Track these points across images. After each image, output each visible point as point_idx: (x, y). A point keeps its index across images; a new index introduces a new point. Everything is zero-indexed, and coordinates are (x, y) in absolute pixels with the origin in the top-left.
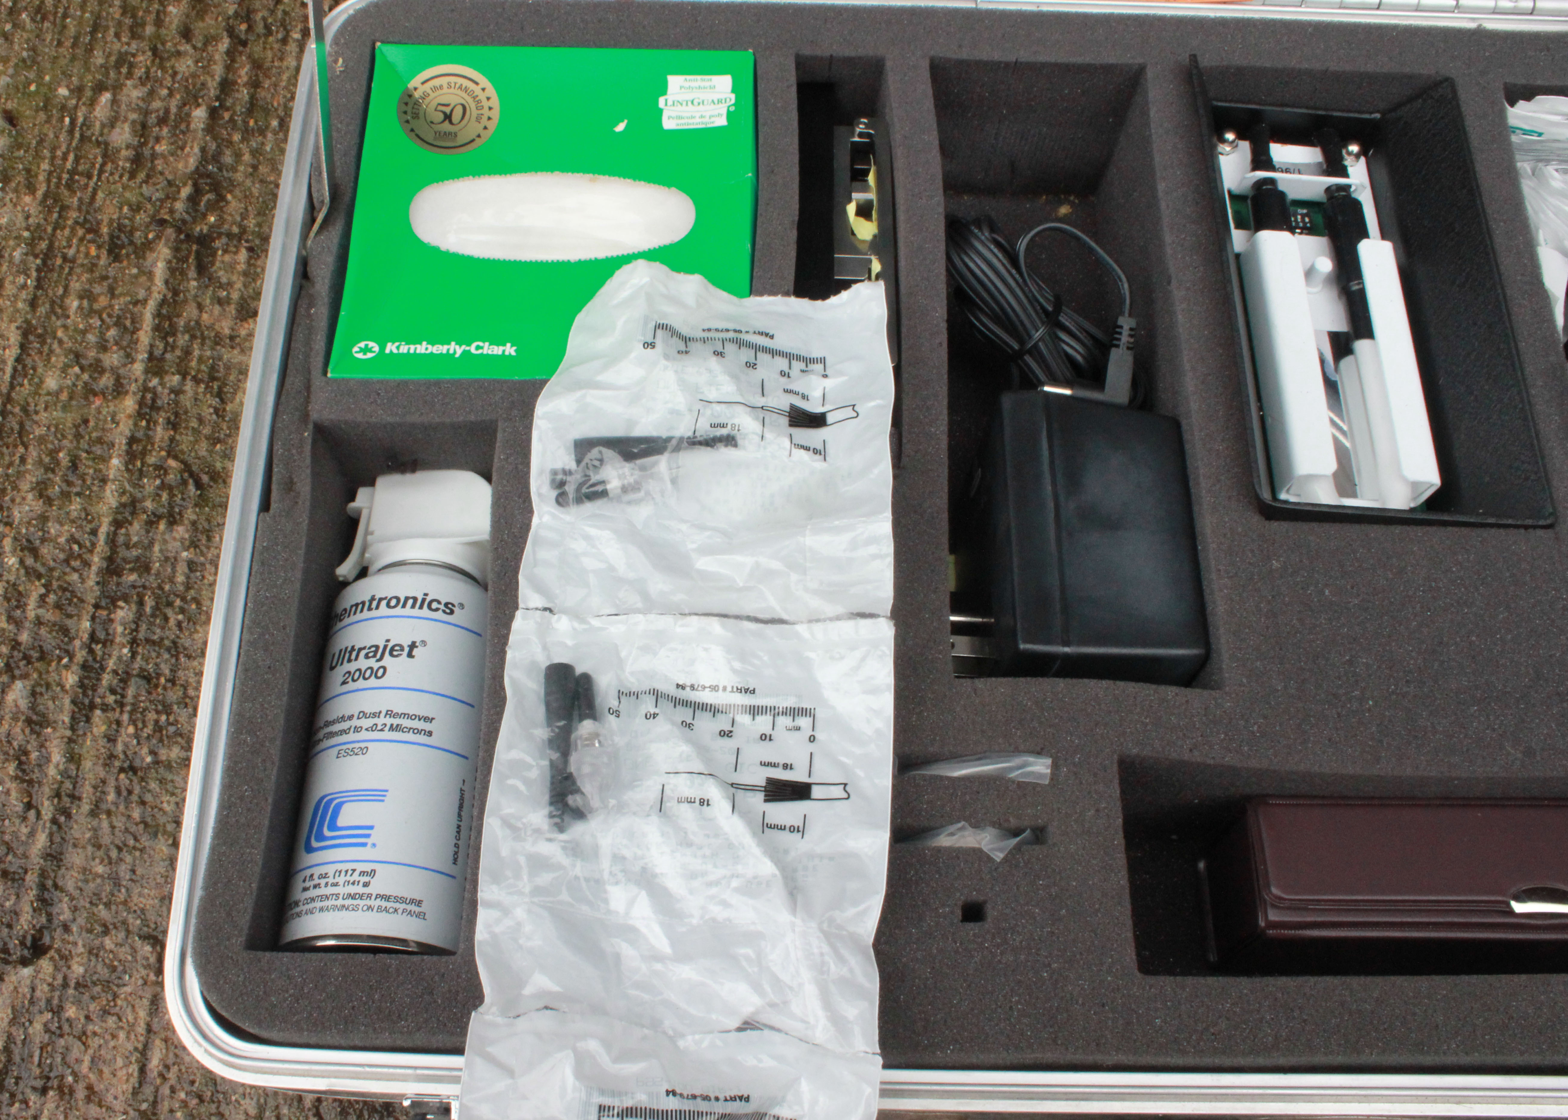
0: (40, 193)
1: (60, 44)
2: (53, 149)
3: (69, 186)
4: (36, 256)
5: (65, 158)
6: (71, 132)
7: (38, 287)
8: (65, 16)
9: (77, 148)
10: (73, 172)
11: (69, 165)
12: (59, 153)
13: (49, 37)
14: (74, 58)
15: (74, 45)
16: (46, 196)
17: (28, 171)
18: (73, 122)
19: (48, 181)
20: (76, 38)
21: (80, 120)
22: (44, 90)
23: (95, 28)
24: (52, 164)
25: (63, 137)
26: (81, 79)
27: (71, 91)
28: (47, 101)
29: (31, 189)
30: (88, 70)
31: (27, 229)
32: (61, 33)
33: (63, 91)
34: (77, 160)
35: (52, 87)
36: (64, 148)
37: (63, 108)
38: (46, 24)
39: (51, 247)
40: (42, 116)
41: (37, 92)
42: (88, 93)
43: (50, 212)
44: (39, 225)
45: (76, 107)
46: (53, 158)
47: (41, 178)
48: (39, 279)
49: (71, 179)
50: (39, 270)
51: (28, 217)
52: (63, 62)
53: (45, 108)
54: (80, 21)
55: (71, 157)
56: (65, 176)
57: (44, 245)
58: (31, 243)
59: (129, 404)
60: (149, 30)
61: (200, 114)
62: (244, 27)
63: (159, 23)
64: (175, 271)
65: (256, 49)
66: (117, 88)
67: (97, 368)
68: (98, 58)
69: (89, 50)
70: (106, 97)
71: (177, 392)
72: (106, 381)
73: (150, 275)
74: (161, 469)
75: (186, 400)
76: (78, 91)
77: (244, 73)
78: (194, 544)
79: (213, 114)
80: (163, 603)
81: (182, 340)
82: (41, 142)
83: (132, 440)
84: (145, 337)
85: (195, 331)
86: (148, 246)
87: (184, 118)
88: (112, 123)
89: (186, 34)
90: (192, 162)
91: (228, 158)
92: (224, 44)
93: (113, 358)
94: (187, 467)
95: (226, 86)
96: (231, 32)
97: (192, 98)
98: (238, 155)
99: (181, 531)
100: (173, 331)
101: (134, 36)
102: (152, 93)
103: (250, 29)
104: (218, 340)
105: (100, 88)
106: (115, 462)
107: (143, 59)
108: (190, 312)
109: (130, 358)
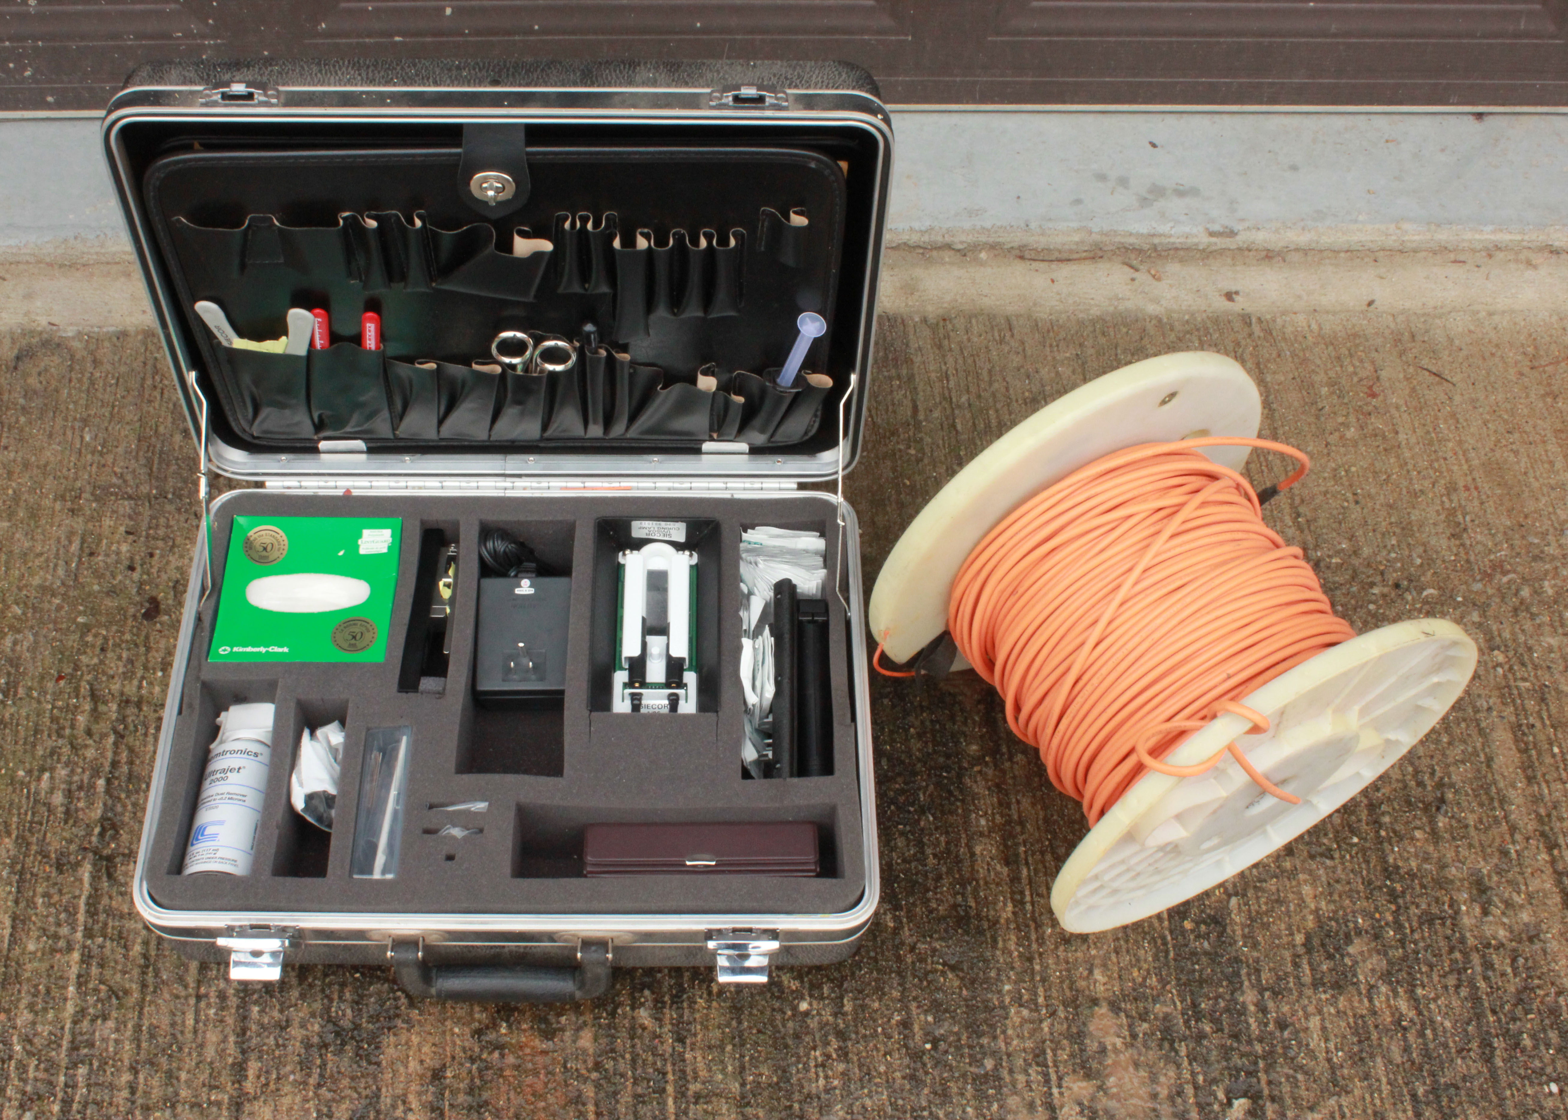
0: (14, 836)
1: (16, 743)
2: (19, 808)
3: (30, 830)
4: (15, 874)
5: (26, 814)
6: (28, 798)
7: (19, 892)
8: (18, 725)
9: (33, 808)
10: (31, 822)
11: (29, 818)
12: (22, 811)
13: (9, 739)
14: (25, 752)
15: (25, 744)
16: (17, 837)
17: (5, 822)
18: (29, 792)
19: (18, 828)
20: (26, 739)
21: (33, 790)
22: (10, 772)
23: (36, 732)
24: (19, 818)
25: (24, 801)
26: (31, 763)
27: (26, 772)
28: (12, 779)
29: (9, 834)
30: (34, 758)
31: (9, 858)
32: (16, 736)
33: (21, 773)
34: (33, 814)
35: (14, 771)
36: (25, 807)
37: (22, 783)
38: (7, 731)
39: (23, 867)
40: (10, 788)
41: (6, 774)
42: (36, 773)
43: (21, 847)
44: (15, 856)
45: (29, 782)
46: (19, 814)
47: (14, 826)
48: (18, 887)
49: (31, 826)
50: (18, 882)
51: (8, 851)
52: (19, 754)
53: (12, 784)
54: (27, 729)
55: (30, 813)
56: (28, 825)
57: (19, 867)
58: (12, 866)
59: (76, 956)
60: (68, 731)
61: (101, 782)
62: (122, 727)
63: (73, 727)
64: (95, 878)
65: (130, 740)
66: (52, 769)
67: (56, 937)
68: (40, 752)
69: (34, 745)
70: (46, 775)
71: (102, 947)
72: (62, 944)
73: (81, 881)
74: (96, 990)
75: (107, 951)
76: (30, 772)
77: (124, 756)
78: (117, 1030)
79: (109, 781)
80: (103, 1063)
81: (102, 917)
82: (11, 804)
83: (79, 976)
84: (81, 917)
85: (109, 912)
86: (78, 864)
87: (92, 786)
88: (51, 791)
89: (89, 733)
90: (99, 812)
91: (119, 808)
92: (111, 739)
93: (65, 930)
94: (111, 989)
95: (115, 764)
96: (116, 732)
97: (96, 773)
98: (124, 806)
99: (111, 1024)
100: (96, 913)
101: (60, 736)
102: (73, 772)
103: (126, 728)
104: (122, 917)
105: (42, 770)
106: (71, 989)
107: (66, 750)
108: (105, 901)
109: (74, 930)
